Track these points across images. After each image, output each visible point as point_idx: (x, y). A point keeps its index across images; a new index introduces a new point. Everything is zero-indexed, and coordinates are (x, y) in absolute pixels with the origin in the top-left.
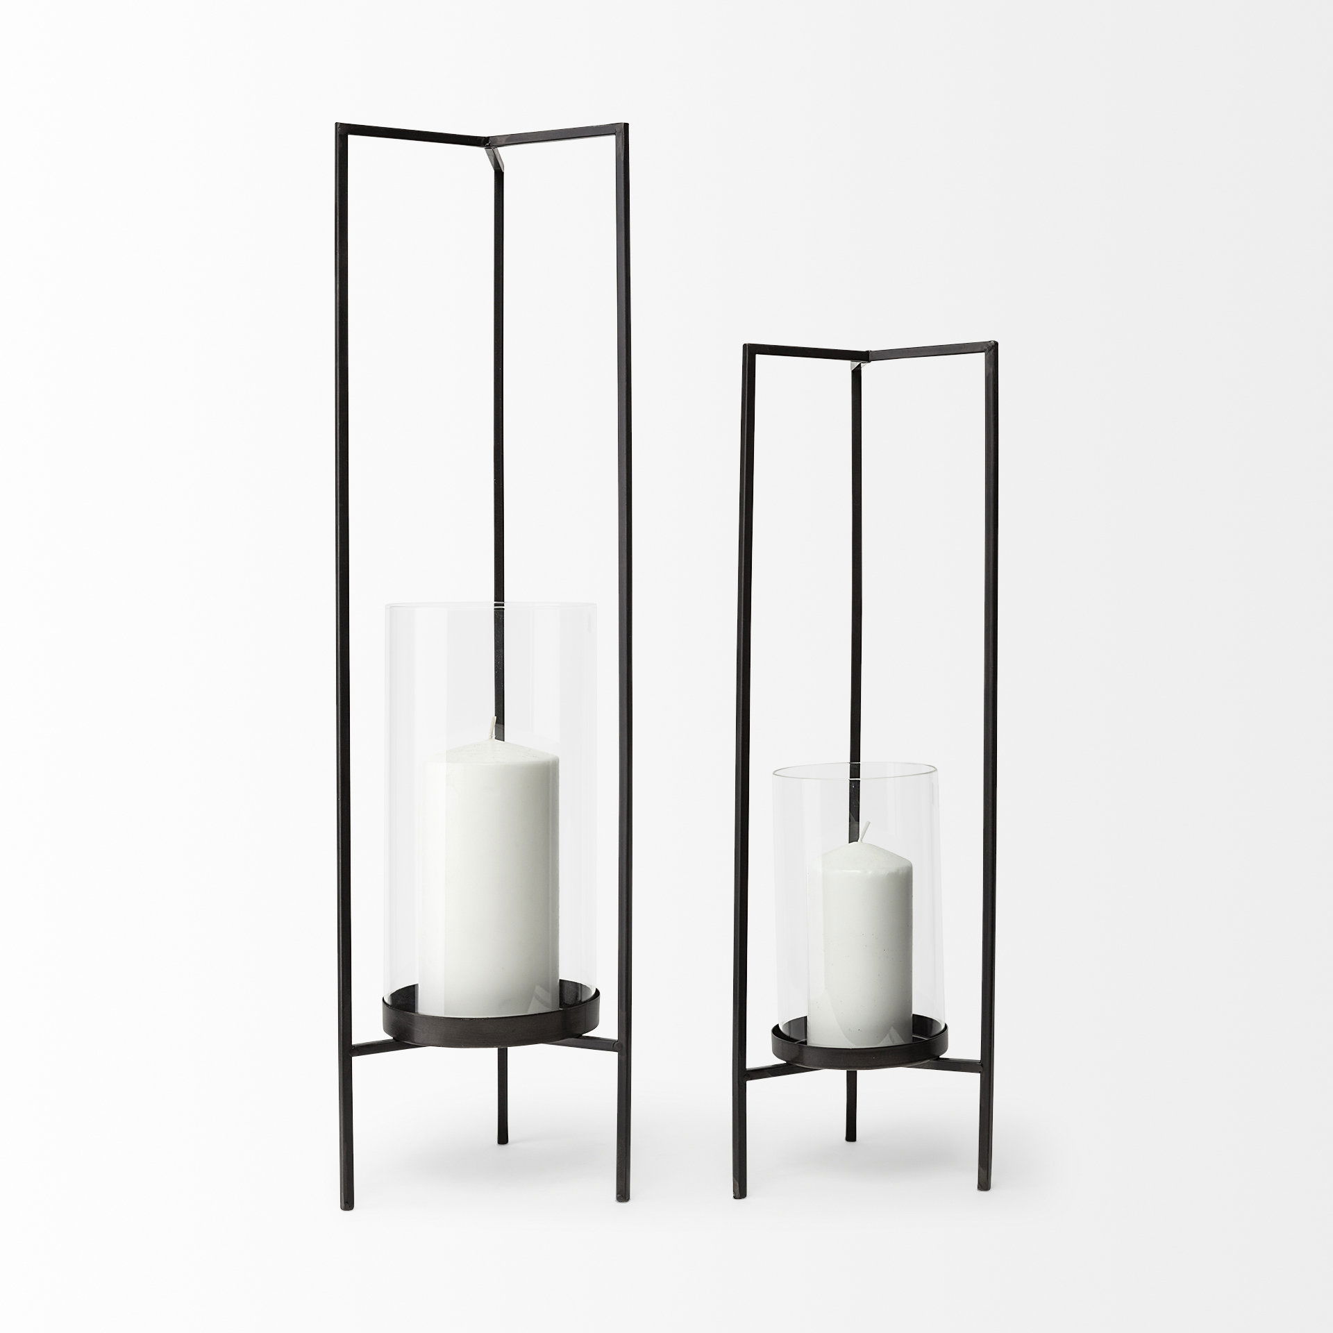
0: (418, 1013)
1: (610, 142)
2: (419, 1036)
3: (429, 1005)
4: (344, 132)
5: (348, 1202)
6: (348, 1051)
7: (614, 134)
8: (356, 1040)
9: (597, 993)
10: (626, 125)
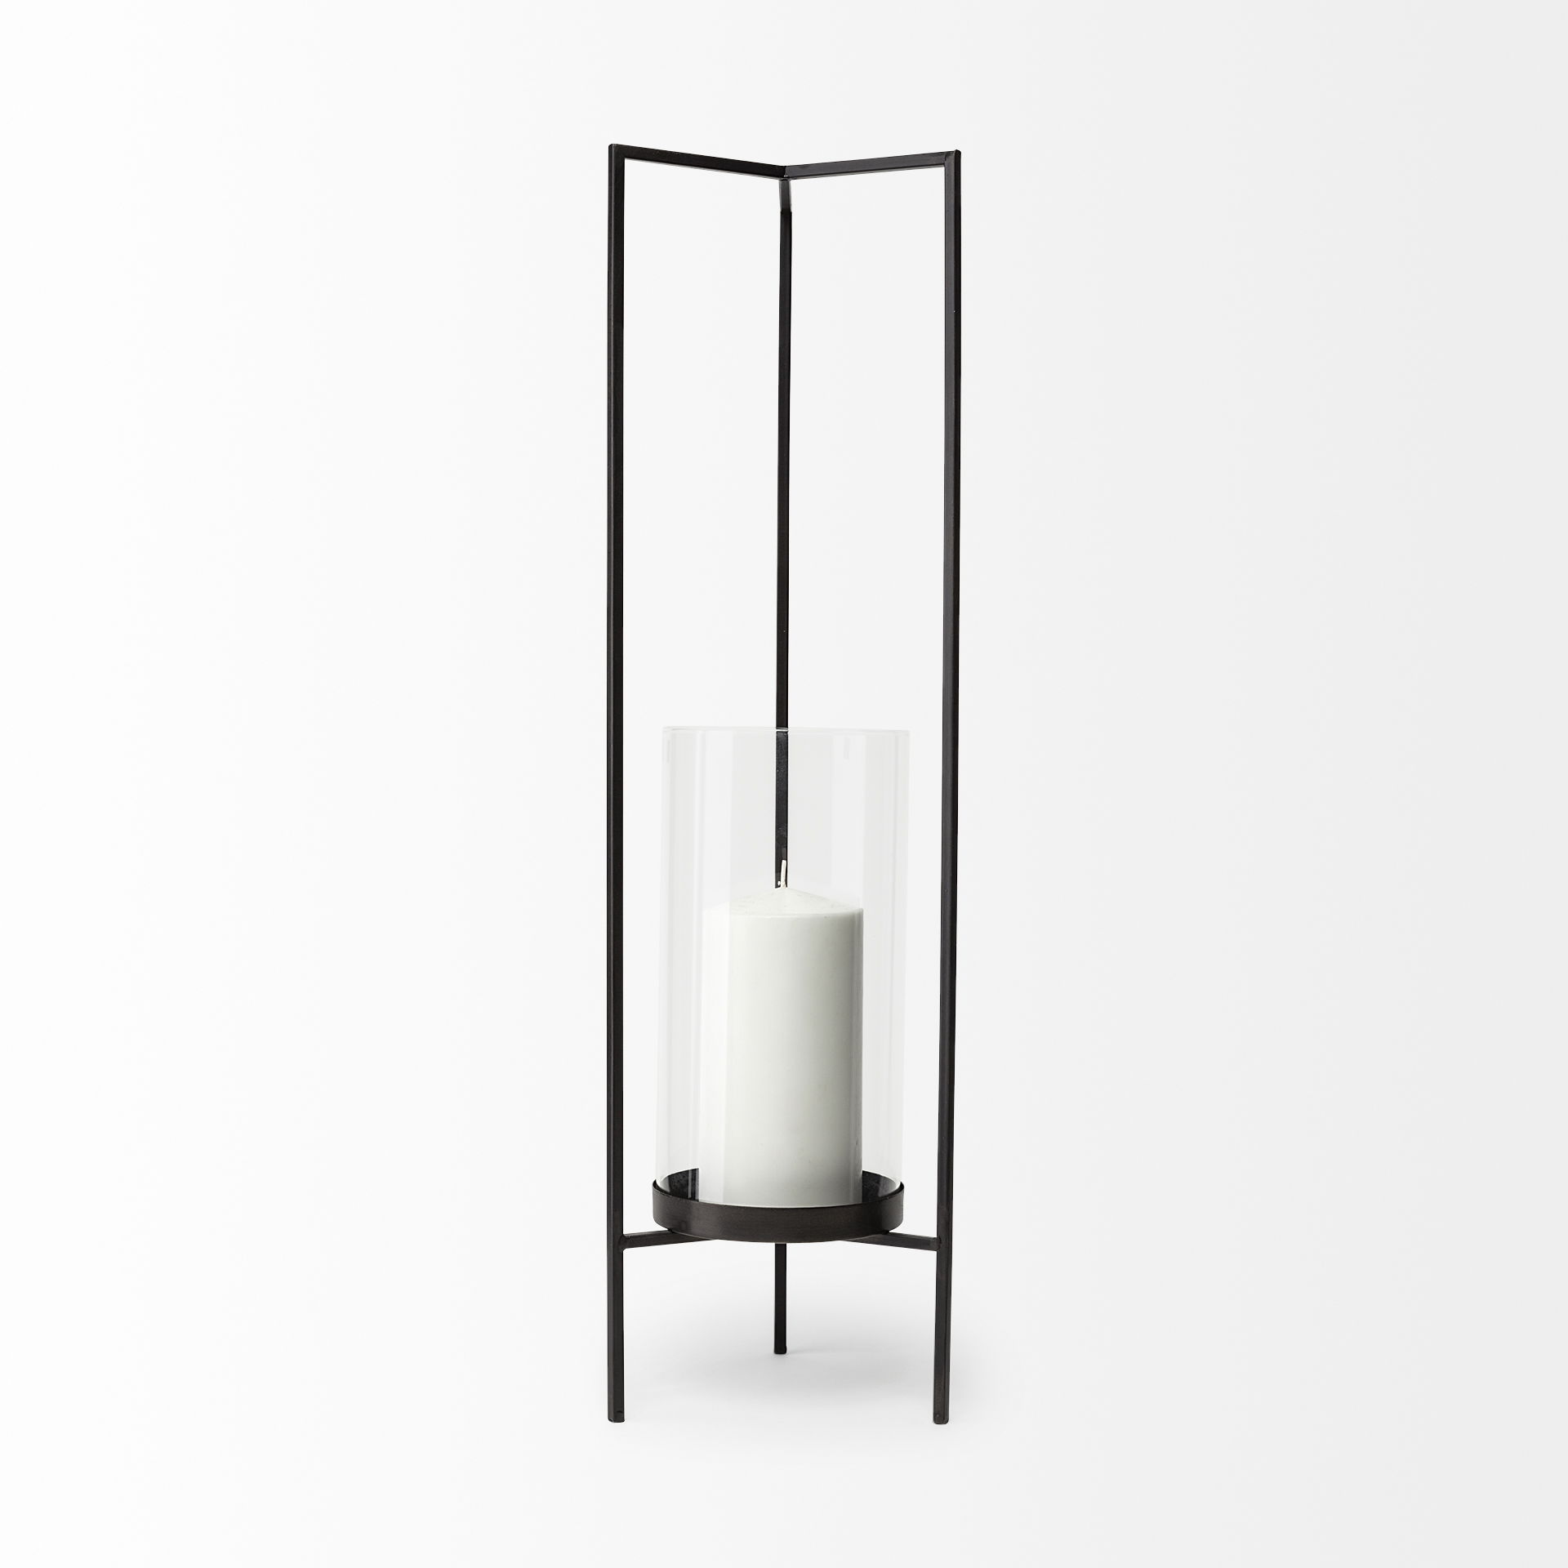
0: (698, 1200)
1: (938, 174)
2: (696, 1226)
3: (710, 1192)
4: (619, 155)
5: (617, 1412)
6: (619, 1242)
7: (944, 164)
8: (628, 1230)
9: (902, 1186)
10: (958, 154)
